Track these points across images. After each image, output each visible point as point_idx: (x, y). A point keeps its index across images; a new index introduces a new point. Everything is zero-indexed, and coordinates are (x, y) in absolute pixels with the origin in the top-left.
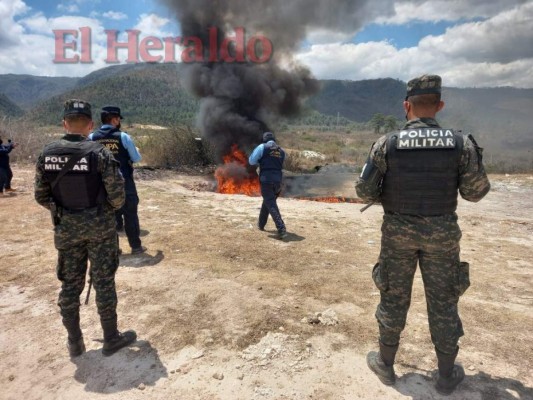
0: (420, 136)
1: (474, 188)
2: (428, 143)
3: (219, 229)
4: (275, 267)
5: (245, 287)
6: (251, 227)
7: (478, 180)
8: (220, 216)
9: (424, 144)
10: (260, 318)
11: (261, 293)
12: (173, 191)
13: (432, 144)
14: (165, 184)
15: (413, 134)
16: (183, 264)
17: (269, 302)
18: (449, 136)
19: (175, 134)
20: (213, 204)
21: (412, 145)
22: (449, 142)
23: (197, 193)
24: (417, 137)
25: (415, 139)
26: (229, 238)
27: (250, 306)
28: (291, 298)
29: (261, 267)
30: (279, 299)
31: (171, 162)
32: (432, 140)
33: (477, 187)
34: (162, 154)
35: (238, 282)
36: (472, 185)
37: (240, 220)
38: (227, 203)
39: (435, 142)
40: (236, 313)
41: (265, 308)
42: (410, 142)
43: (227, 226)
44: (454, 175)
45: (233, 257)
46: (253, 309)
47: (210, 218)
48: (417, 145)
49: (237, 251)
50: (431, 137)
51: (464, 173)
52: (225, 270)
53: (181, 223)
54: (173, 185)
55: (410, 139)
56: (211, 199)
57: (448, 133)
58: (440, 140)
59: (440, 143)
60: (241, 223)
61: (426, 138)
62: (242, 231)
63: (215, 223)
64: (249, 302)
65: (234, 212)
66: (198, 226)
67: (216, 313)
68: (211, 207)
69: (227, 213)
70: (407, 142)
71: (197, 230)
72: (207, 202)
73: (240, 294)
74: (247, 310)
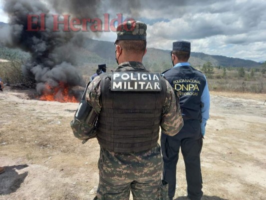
0: (132, 79)
1: (173, 125)
2: (139, 86)
3: (37, 125)
4: (73, 151)
5: (51, 170)
6: (59, 123)
7: (176, 119)
8: (39, 116)
9: (136, 88)
10: (60, 195)
11: (62, 173)
12: (9, 100)
13: (142, 88)
14: (4, 95)
15: (125, 76)
16: (6, 155)
17: (68, 180)
18: (156, 81)
19: (13, 65)
20: (36, 108)
21: (125, 88)
22: (157, 86)
23: (26, 101)
24: (129, 80)
25: (127, 81)
26: (43, 132)
27: (53, 185)
28: (83, 175)
29: (64, 151)
30: (75, 177)
31: (10, 81)
32: (142, 84)
33: (175, 125)
34: (4, 76)
35: (46, 165)
36: (172, 122)
37: (52, 118)
38: (45, 107)
39: (145, 86)
40: (42, 193)
41: (64, 185)
42: (123, 85)
43: (43, 123)
44: (159, 115)
45: (45, 146)
46: (55, 187)
47: (32, 118)
48: (129, 88)
49: (48, 140)
50: (142, 80)
51: (167, 113)
52: (37, 157)
53: (10, 122)
54: (10, 96)
55: (123, 82)
56: (35, 104)
57: (155, 77)
58: (149, 83)
59: (149, 87)
60: (53, 120)
61: (138, 81)
62: (53, 126)
63: (35, 121)
64: (53, 182)
65: (49, 113)
66: (23, 124)
67: (27, 195)
68: (34, 110)
69: (44, 114)
70: (120, 84)
71: (21, 127)
72: (32, 106)
73: (47, 176)
74: (52, 189)
